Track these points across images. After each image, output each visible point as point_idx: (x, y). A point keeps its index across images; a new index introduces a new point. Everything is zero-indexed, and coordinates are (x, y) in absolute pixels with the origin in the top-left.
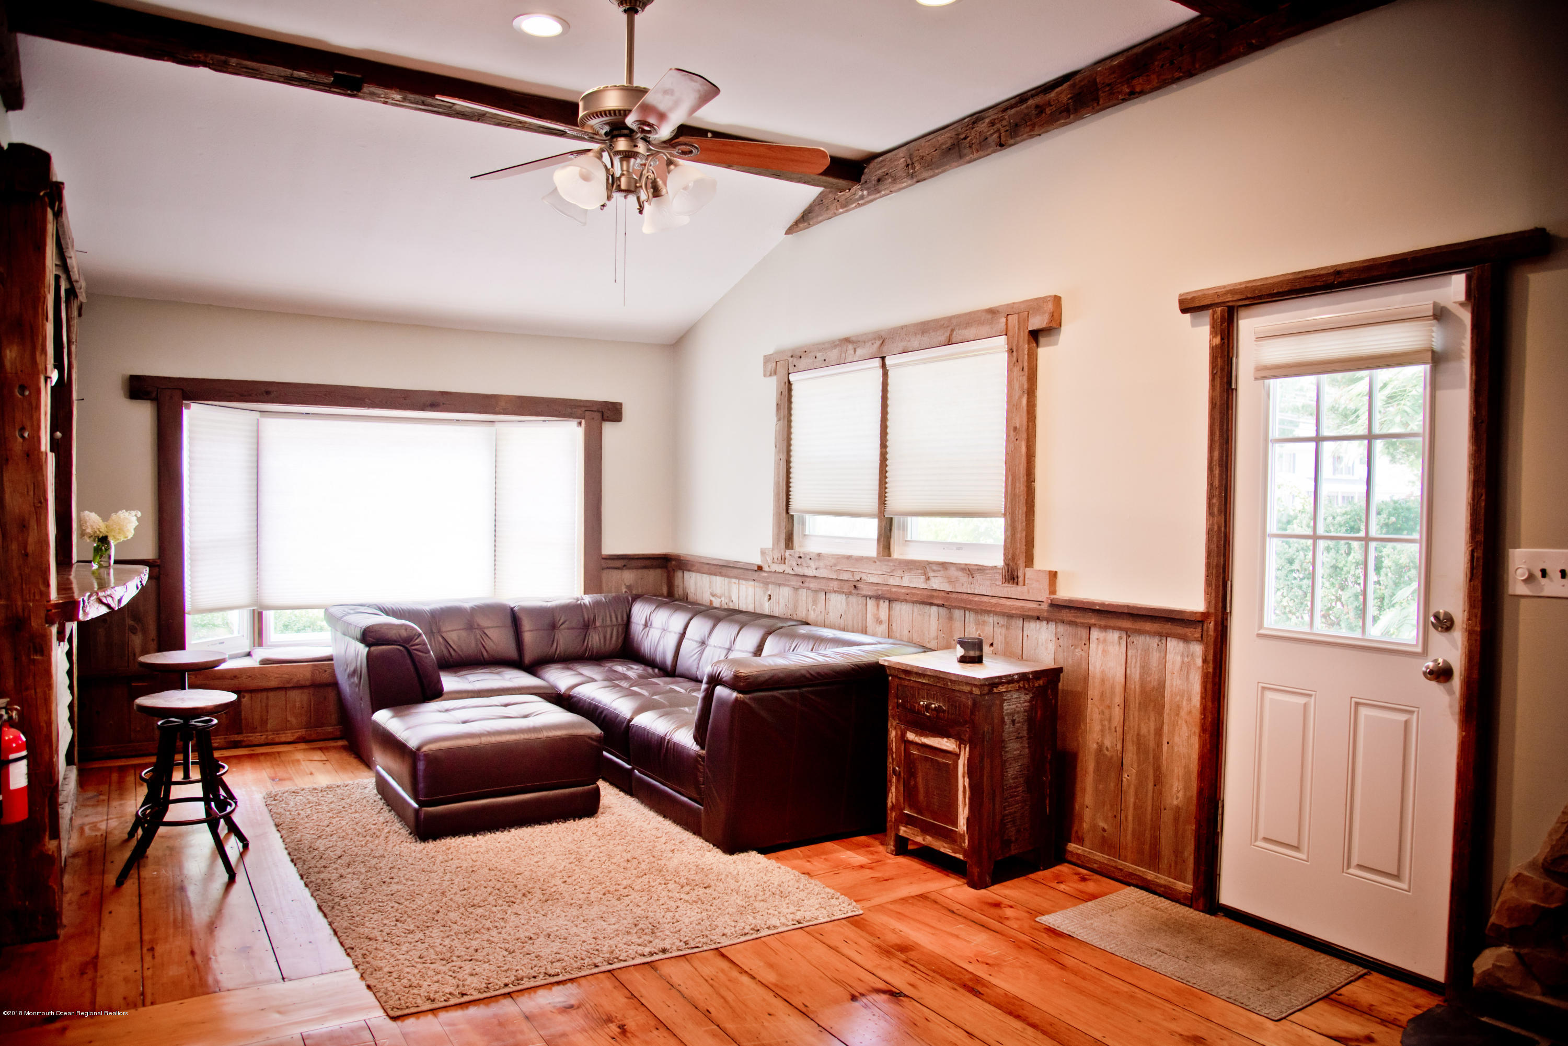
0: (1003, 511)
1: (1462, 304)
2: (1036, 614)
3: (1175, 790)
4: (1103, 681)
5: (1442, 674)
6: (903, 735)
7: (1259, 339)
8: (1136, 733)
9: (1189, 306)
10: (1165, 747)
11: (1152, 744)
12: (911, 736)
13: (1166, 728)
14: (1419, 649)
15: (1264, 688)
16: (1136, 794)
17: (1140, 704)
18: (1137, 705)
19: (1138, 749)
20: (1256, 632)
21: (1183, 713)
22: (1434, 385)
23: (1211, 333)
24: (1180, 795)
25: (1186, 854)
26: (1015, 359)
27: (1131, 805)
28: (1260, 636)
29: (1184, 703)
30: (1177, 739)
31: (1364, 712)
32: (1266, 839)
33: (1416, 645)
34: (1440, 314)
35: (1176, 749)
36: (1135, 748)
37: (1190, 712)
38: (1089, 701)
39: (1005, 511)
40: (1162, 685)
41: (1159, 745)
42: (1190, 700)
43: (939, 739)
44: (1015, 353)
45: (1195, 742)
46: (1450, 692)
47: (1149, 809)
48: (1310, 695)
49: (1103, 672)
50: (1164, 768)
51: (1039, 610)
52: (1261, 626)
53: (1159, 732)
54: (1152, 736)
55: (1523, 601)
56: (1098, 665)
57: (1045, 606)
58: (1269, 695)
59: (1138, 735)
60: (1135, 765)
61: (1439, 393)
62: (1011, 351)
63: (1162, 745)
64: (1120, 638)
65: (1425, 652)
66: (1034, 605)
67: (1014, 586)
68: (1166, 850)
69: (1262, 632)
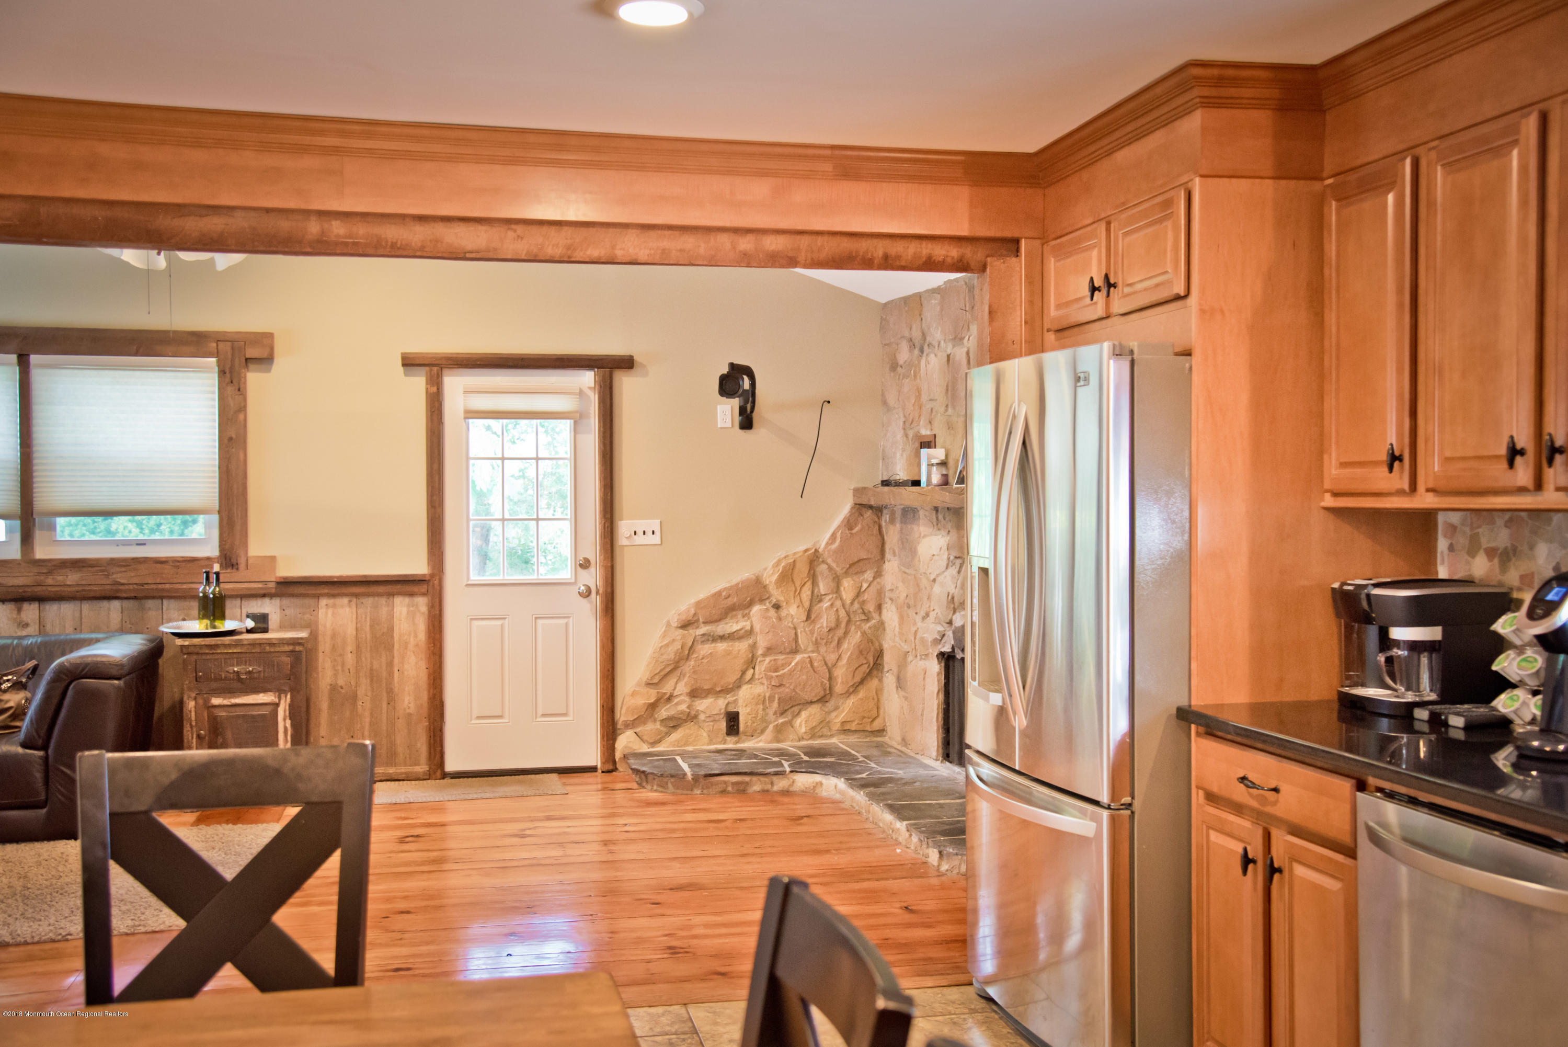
0: (217, 507)
1: (590, 388)
2: (262, 592)
3: (406, 702)
4: (334, 636)
5: (587, 594)
6: (207, 701)
7: (465, 392)
8: (368, 667)
9: (410, 363)
10: (396, 674)
11: (384, 674)
12: (216, 701)
13: (396, 661)
14: (573, 581)
15: (471, 619)
16: (372, 714)
17: (371, 647)
18: (369, 649)
19: (372, 681)
20: (465, 583)
21: (411, 646)
22: (576, 430)
23: (427, 383)
24: (412, 705)
25: (419, 745)
26: (228, 379)
27: (367, 725)
28: (468, 585)
29: (412, 639)
30: (406, 666)
31: (540, 622)
32: (479, 718)
33: (571, 579)
34: (581, 393)
35: (406, 673)
36: (368, 681)
37: (417, 645)
38: (321, 654)
39: (220, 506)
40: (391, 630)
41: (391, 674)
42: (416, 636)
43: (245, 697)
44: (228, 375)
45: (423, 665)
46: (590, 602)
47: (385, 721)
48: (505, 618)
49: (333, 629)
50: (396, 690)
51: (265, 589)
52: (468, 579)
53: (390, 664)
54: (384, 668)
55: (625, 548)
56: (328, 625)
57: (273, 585)
58: (475, 623)
59: (371, 670)
60: (369, 694)
61: (577, 436)
62: (222, 373)
63: (393, 673)
64: (350, 601)
65: (575, 583)
66: (260, 585)
67: (234, 570)
68: (401, 750)
69: (470, 582)
